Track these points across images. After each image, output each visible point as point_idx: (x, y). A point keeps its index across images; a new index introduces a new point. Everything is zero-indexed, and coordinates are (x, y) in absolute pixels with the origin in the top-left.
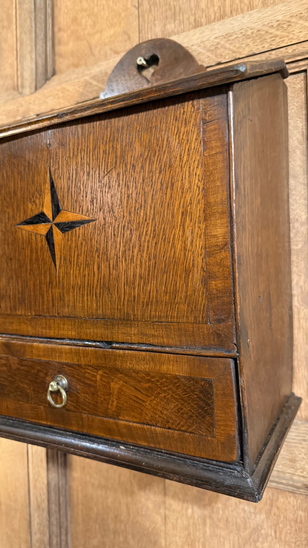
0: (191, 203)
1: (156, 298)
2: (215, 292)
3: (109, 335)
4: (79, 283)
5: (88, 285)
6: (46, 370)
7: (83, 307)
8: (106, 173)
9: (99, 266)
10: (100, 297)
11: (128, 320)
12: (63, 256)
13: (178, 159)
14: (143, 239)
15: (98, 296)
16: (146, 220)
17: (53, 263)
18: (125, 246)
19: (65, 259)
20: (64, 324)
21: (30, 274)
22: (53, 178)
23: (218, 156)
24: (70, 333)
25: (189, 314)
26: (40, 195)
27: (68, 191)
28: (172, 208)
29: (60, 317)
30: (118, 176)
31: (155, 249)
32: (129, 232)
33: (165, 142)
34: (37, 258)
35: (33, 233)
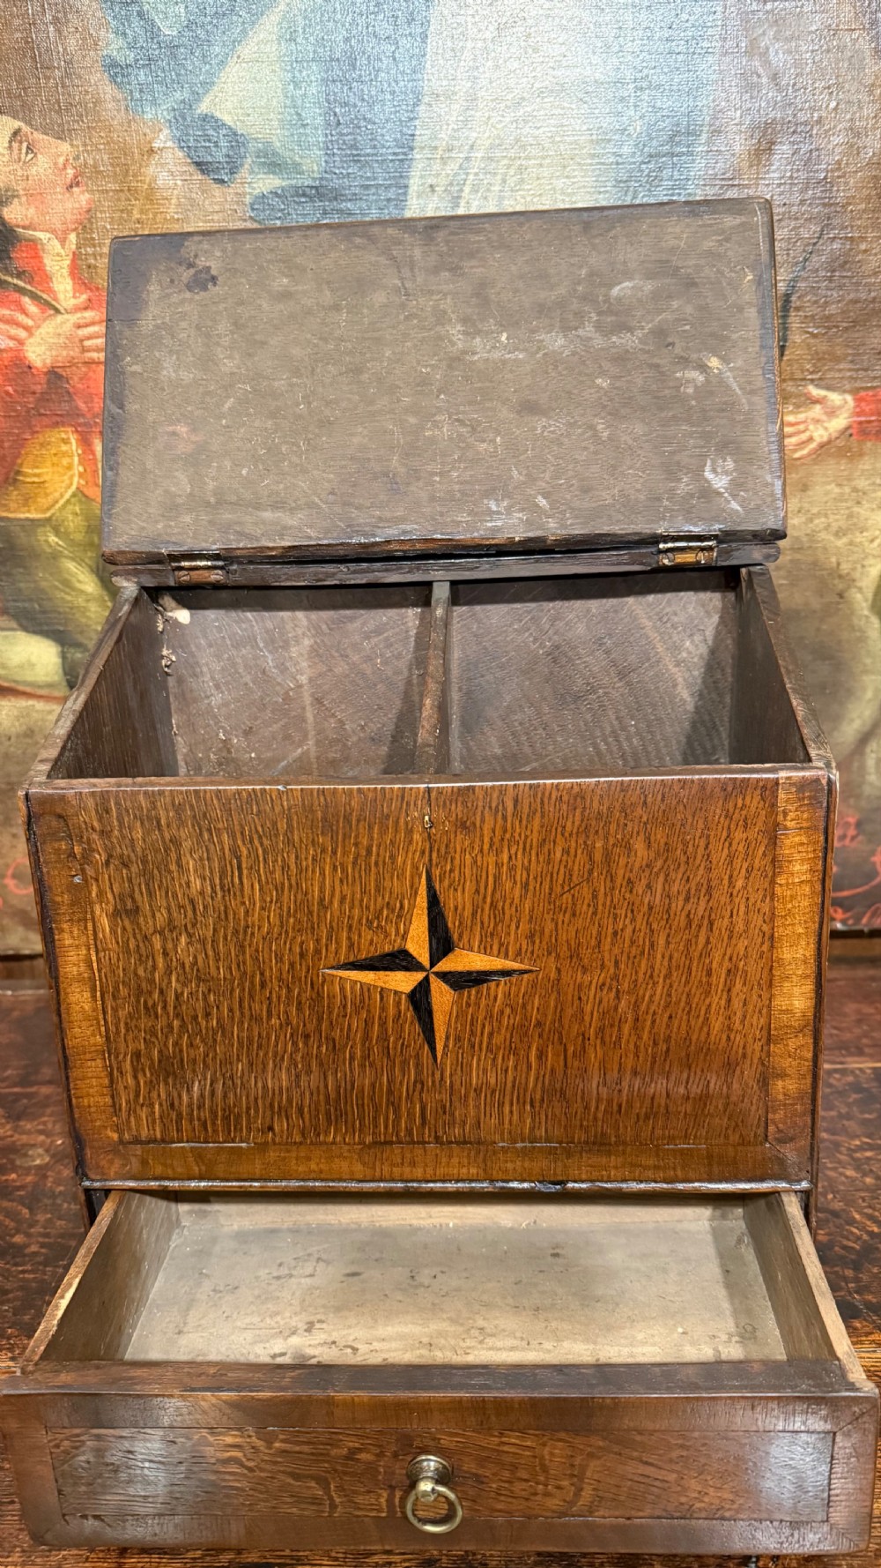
0: (746, 957)
1: (667, 1107)
2: (781, 1097)
3: (559, 1171)
4: (493, 1081)
5: (514, 1086)
7: (501, 1123)
8: (566, 888)
9: (542, 1053)
10: (541, 1107)
11: (605, 1144)
12: (452, 1031)
13: (726, 882)
14: (643, 1007)
15: (537, 1105)
16: (651, 977)
17: (426, 1047)
18: (601, 1019)
19: (458, 1039)
20: (450, 1157)
21: (362, 1066)
22: (437, 887)
23: (804, 886)
24: (464, 1170)
25: (730, 1132)
26: (399, 916)
27: (474, 914)
28: (707, 961)
29: (442, 1143)
30: (595, 897)
31: (668, 1026)
32: (613, 995)
33: (701, 851)
34: (384, 1037)
35: (376, 987)
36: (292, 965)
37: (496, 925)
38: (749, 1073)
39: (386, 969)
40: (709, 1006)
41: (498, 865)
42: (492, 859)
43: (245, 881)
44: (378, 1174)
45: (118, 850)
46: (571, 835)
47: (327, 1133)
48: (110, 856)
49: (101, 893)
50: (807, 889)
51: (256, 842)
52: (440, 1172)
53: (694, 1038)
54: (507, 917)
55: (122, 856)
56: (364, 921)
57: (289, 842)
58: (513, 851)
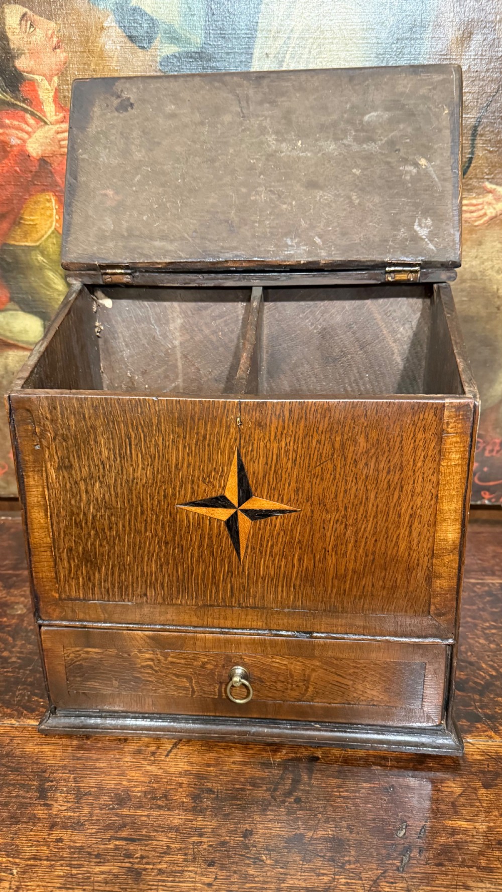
0: (421, 507)
1: (372, 592)
2: (439, 589)
3: (309, 625)
4: (272, 573)
5: (284, 576)
6: (217, 661)
7: (276, 597)
8: (318, 464)
9: (301, 558)
10: (300, 588)
11: (335, 612)
12: (250, 544)
13: (411, 463)
14: (360, 535)
15: (297, 588)
16: (366, 517)
17: (235, 552)
18: (336, 540)
19: (253, 548)
20: (247, 615)
21: (198, 561)
22: (243, 460)
23: (457, 467)
24: (255, 623)
25: (408, 608)
26: (221, 476)
27: (264, 477)
28: (399, 509)
29: (242, 607)
30: (334, 469)
31: (374, 545)
32: (343, 526)
33: (397, 444)
34: (211, 545)
35: (207, 516)
36: (159, 502)
37: (277, 483)
38: (420, 574)
39: (212, 506)
40: (399, 535)
41: (279, 449)
42: (276, 445)
43: (133, 452)
44: (205, 623)
45: (61, 431)
46: (322, 432)
47: (177, 598)
48: (56, 435)
49: (51, 456)
50: (459, 469)
51: (140, 430)
52: (241, 623)
53: (389, 553)
54: (283, 479)
55: (63, 434)
56: (201, 478)
57: (159, 430)
58: (288, 441)
